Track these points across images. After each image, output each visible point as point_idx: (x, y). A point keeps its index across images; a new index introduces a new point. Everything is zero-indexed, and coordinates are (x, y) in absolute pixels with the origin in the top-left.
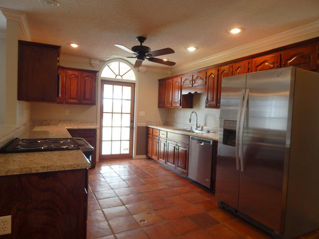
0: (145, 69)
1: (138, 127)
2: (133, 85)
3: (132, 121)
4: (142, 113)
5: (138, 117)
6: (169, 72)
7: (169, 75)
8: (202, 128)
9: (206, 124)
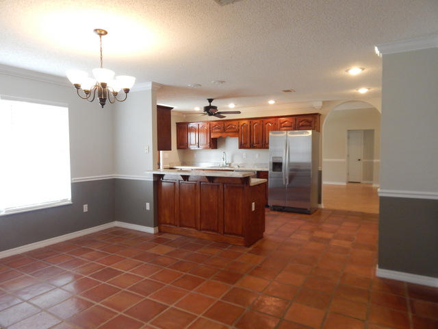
8: (230, 164)
9: (232, 161)
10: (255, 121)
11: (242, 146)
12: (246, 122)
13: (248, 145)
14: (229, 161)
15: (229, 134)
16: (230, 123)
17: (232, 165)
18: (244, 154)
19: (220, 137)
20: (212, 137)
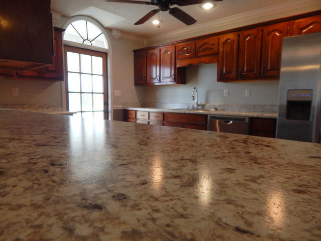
0: (119, 35)
1: (114, 110)
2: (104, 55)
3: (106, 103)
4: (118, 93)
5: (114, 97)
6: (145, 42)
7: (145, 46)
8: (203, 107)
9: (207, 101)
10: (246, 33)
11: (222, 78)
12: (231, 36)
13: (234, 73)
14: (202, 101)
15: (203, 59)
16: (205, 41)
17: (206, 107)
18: (225, 91)
19: (190, 65)
20: (178, 66)
